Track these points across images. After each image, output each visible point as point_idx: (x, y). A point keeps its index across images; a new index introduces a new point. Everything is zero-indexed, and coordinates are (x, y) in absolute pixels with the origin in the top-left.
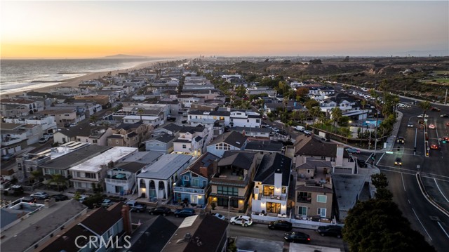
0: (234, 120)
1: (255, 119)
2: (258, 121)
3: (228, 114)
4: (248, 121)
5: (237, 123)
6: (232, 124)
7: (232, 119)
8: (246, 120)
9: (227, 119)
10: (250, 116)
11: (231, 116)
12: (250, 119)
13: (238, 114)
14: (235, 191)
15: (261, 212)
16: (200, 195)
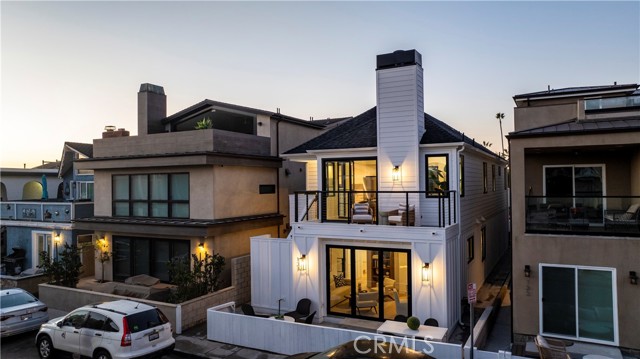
14: (177, 196)
15: (293, 309)
16: (58, 231)
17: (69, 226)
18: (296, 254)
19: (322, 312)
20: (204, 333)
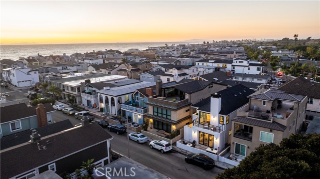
0: (236, 67)
1: (256, 68)
2: (259, 69)
3: (231, 62)
4: (249, 69)
5: (238, 70)
6: (233, 71)
7: (234, 66)
8: (247, 68)
9: (229, 67)
10: (251, 64)
11: (233, 64)
12: (251, 67)
13: (240, 62)
14: (168, 114)
15: (192, 142)
16: (140, 115)
17: (143, 115)
18: (193, 132)
19: (198, 143)
20: (176, 145)
